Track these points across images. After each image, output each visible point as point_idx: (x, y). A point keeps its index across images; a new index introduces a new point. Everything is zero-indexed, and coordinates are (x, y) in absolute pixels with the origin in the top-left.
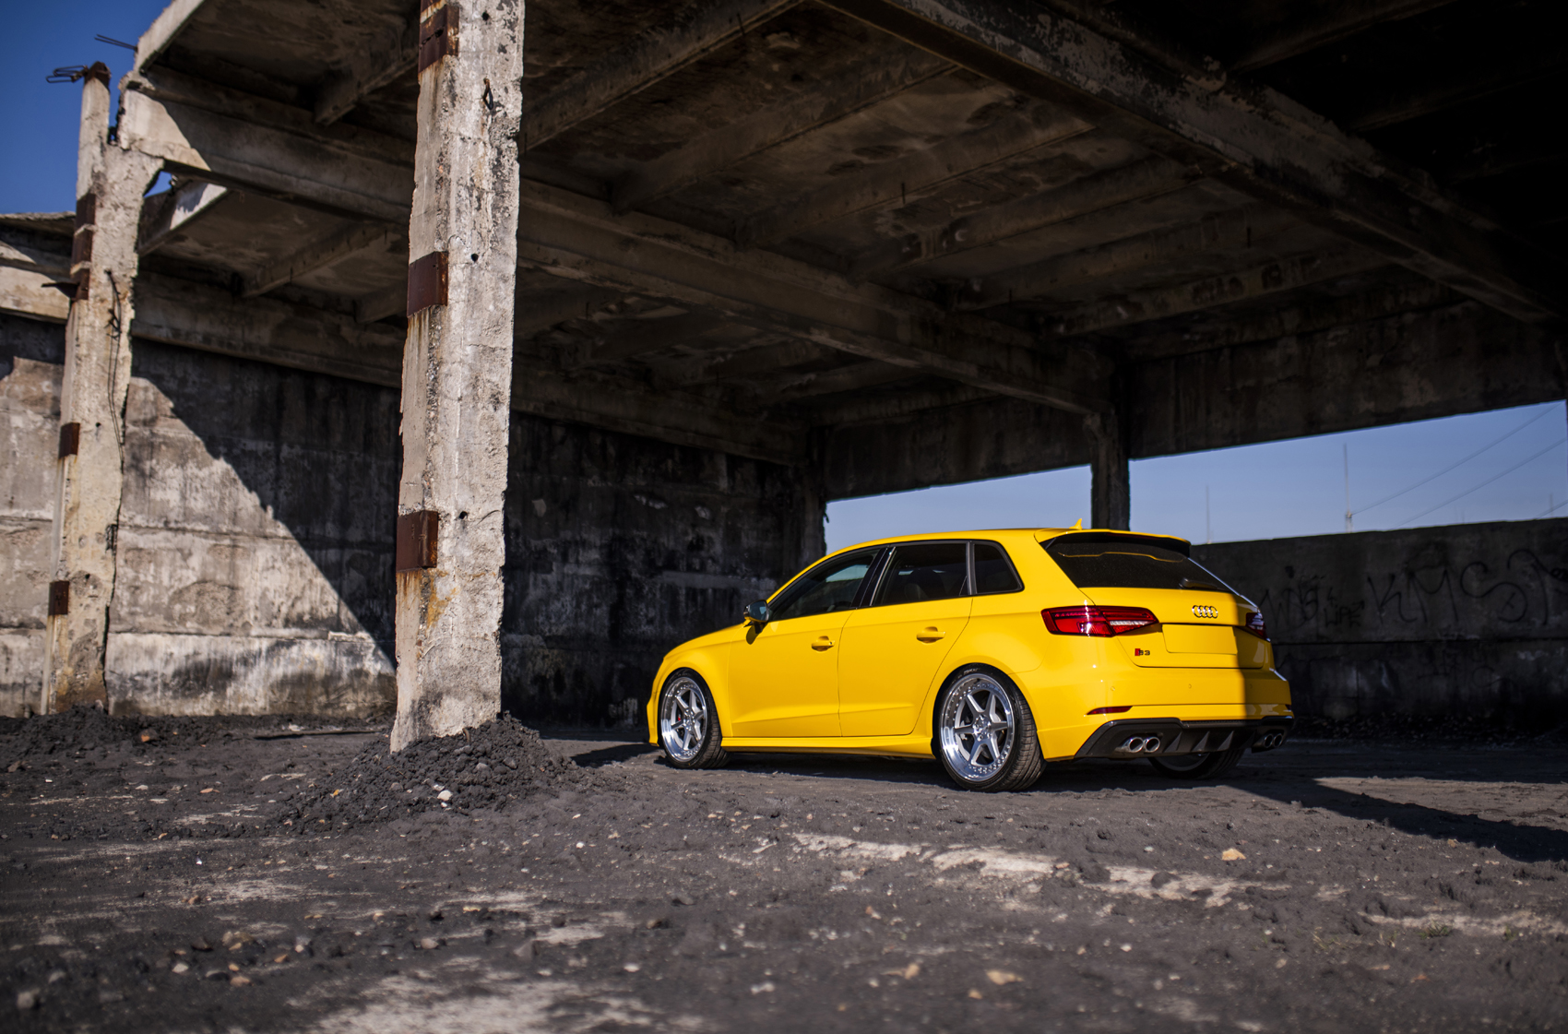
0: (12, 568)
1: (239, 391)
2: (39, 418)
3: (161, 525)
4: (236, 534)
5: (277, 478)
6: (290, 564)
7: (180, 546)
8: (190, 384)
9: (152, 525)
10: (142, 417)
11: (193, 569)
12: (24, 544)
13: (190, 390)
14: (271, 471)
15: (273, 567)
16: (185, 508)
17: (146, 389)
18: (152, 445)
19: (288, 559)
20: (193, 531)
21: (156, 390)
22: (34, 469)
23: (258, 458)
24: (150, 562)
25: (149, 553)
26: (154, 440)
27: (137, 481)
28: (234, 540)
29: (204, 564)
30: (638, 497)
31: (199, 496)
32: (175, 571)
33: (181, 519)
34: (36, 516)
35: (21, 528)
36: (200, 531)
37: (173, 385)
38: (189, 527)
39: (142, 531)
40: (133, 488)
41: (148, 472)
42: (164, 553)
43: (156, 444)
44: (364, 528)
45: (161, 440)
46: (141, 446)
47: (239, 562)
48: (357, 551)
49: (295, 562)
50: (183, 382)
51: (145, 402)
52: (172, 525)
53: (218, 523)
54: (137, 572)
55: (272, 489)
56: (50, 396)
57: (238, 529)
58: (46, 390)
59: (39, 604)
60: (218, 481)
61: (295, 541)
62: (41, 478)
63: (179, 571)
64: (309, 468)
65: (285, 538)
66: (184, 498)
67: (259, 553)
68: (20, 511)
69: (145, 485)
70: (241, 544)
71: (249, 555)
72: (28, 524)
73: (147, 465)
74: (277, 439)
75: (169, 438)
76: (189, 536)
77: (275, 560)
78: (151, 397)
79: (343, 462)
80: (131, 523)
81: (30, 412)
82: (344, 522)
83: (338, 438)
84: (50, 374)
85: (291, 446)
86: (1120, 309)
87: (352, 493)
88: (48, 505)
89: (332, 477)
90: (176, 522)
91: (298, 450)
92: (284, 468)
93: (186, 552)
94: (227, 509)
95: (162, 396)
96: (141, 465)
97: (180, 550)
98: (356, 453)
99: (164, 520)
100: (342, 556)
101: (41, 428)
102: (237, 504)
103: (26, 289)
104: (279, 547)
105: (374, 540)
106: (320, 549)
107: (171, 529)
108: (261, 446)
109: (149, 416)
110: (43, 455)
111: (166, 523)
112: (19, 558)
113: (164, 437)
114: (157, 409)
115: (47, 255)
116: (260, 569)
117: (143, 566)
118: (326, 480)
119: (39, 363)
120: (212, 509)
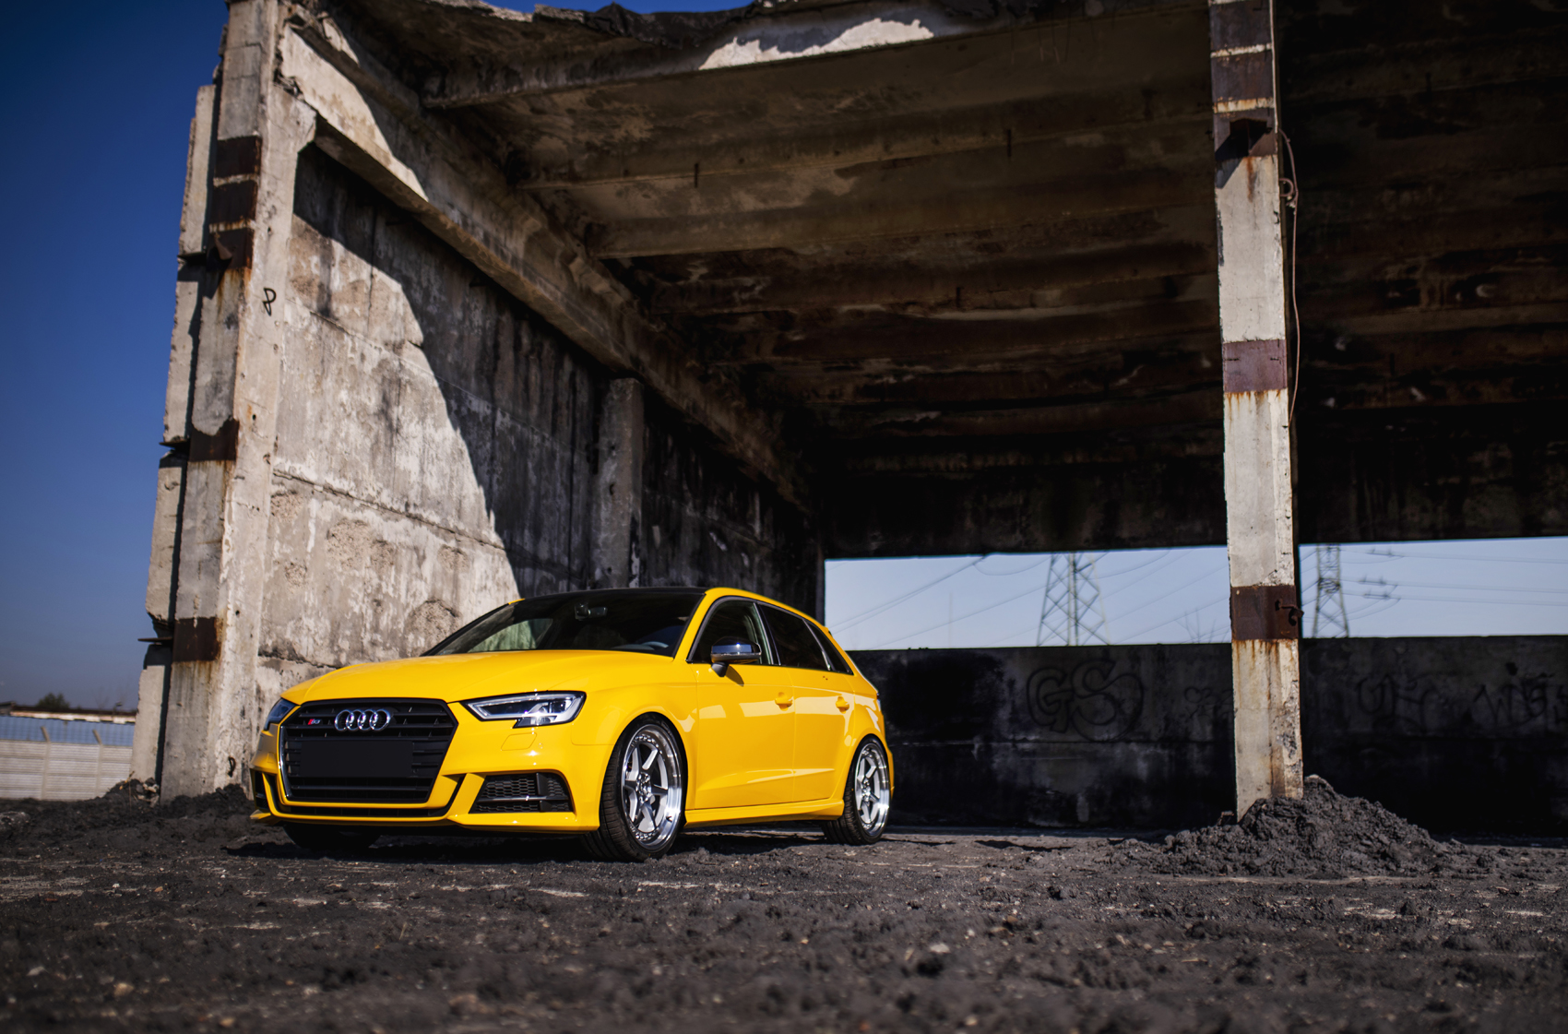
0: (272, 555)
1: (467, 323)
2: (306, 313)
3: (403, 509)
4: (461, 533)
5: (492, 459)
6: (498, 585)
7: (416, 544)
8: (432, 300)
9: (395, 507)
10: (393, 338)
11: (426, 581)
12: (282, 515)
13: (432, 309)
14: (488, 445)
15: (485, 587)
16: (423, 486)
17: (397, 295)
18: (399, 381)
19: (497, 576)
20: (429, 523)
21: (407, 302)
22: (298, 393)
23: (479, 424)
24: (392, 564)
25: (391, 551)
26: (401, 375)
27: (385, 435)
28: (458, 541)
29: (434, 575)
30: (711, 534)
31: (434, 469)
32: (411, 580)
33: (418, 502)
34: (297, 473)
35: (282, 489)
36: (433, 524)
37: (418, 296)
38: (425, 515)
39: (387, 514)
40: (382, 446)
41: (395, 423)
42: (404, 551)
43: (403, 382)
44: (550, 541)
45: (407, 378)
46: (391, 382)
47: (461, 576)
48: (545, 573)
49: (501, 583)
50: (427, 294)
51: (396, 314)
52: (412, 510)
53: (447, 514)
54: (380, 578)
55: (488, 472)
56: (317, 281)
57: (461, 527)
58: (316, 271)
59: (293, 618)
60: (449, 451)
61: (503, 552)
62: (304, 410)
63: (414, 583)
64: (515, 448)
65: (495, 546)
66: (422, 471)
67: (476, 565)
68: (283, 460)
69: (392, 445)
70: (463, 549)
71: (468, 566)
72: (290, 484)
73: (396, 412)
74: (493, 401)
75: (414, 377)
76: (424, 528)
77: (487, 577)
78: (401, 311)
79: (538, 445)
80: (377, 501)
81: (299, 301)
82: (537, 534)
83: (535, 411)
84: (318, 245)
85: (504, 415)
86: (1415, 391)
87: (543, 492)
88: (309, 457)
89: (530, 465)
90: (415, 505)
91: (507, 419)
92: (497, 444)
93: (421, 553)
94: (454, 494)
95: (409, 310)
96: (390, 411)
97: (416, 549)
98: (547, 435)
99: (405, 500)
100: (534, 579)
101: (307, 330)
102: (462, 489)
103: (341, 103)
104: (491, 557)
105: (555, 560)
106: (520, 567)
107: (409, 516)
108: (479, 406)
109: (398, 339)
110: (308, 375)
111: (407, 505)
112: (279, 539)
113: (410, 374)
114: (405, 331)
115: (370, 57)
116: (476, 588)
117: (384, 570)
118: (526, 466)
119: (310, 227)
120: (444, 493)
